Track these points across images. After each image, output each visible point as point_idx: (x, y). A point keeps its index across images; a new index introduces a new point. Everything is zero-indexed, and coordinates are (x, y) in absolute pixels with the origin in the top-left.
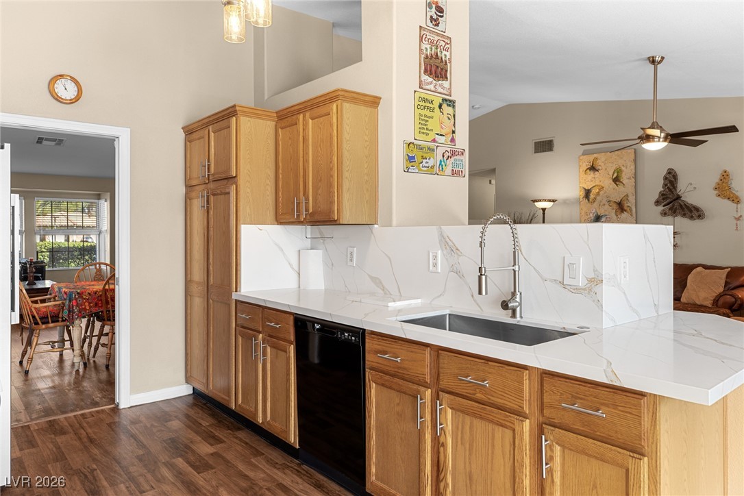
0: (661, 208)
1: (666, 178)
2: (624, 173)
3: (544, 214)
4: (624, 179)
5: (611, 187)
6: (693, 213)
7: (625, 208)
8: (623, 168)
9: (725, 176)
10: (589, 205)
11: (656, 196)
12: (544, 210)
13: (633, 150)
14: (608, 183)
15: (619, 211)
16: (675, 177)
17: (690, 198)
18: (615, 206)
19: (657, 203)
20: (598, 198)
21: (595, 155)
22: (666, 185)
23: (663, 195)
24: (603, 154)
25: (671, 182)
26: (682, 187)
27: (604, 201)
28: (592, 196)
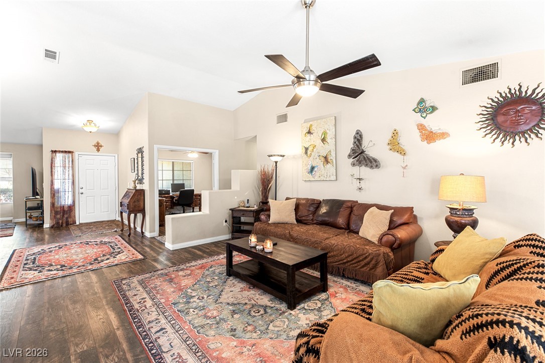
0: (351, 160)
1: (355, 138)
2: (328, 135)
3: (276, 165)
4: (328, 139)
5: (320, 145)
6: (372, 163)
7: (329, 161)
8: (328, 131)
9: (395, 134)
10: (307, 158)
11: (349, 151)
12: (276, 162)
13: (334, 118)
14: (318, 142)
15: (325, 163)
16: (361, 136)
17: (371, 152)
18: (323, 159)
19: (350, 156)
20: (313, 154)
21: (311, 123)
22: (355, 143)
23: (353, 150)
24: (315, 121)
25: (358, 140)
26: (365, 144)
27: (316, 156)
28: (309, 152)
